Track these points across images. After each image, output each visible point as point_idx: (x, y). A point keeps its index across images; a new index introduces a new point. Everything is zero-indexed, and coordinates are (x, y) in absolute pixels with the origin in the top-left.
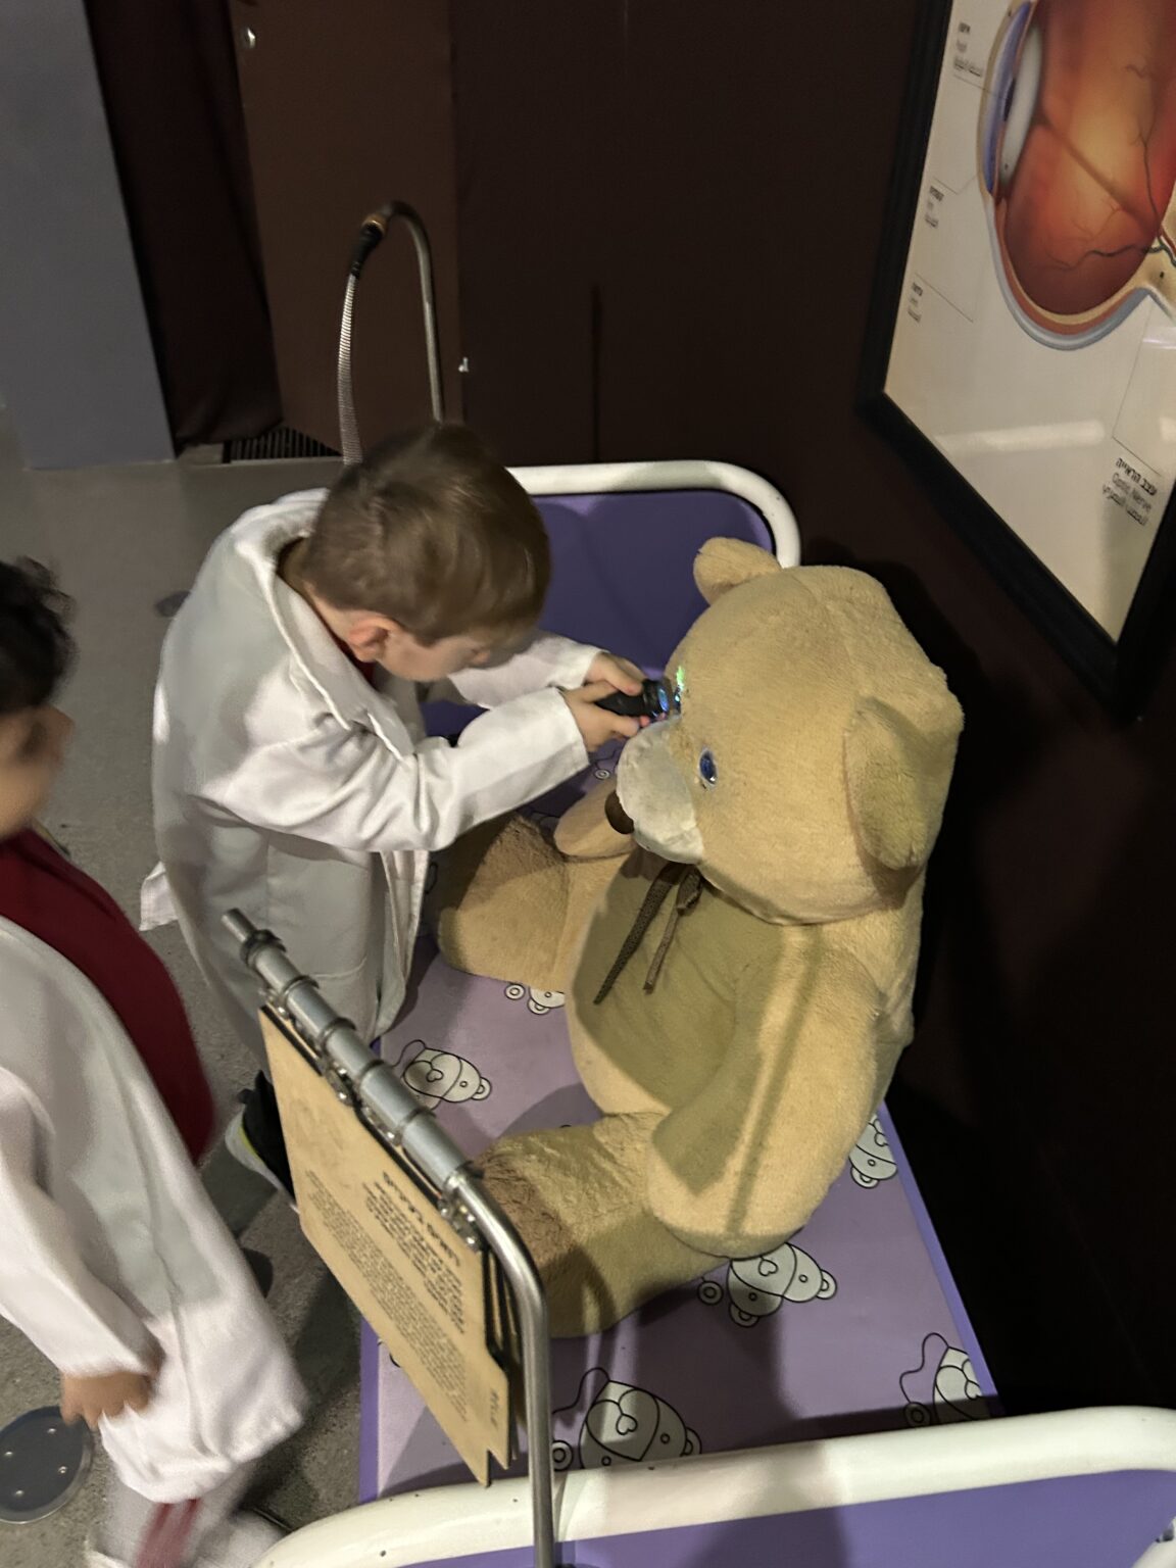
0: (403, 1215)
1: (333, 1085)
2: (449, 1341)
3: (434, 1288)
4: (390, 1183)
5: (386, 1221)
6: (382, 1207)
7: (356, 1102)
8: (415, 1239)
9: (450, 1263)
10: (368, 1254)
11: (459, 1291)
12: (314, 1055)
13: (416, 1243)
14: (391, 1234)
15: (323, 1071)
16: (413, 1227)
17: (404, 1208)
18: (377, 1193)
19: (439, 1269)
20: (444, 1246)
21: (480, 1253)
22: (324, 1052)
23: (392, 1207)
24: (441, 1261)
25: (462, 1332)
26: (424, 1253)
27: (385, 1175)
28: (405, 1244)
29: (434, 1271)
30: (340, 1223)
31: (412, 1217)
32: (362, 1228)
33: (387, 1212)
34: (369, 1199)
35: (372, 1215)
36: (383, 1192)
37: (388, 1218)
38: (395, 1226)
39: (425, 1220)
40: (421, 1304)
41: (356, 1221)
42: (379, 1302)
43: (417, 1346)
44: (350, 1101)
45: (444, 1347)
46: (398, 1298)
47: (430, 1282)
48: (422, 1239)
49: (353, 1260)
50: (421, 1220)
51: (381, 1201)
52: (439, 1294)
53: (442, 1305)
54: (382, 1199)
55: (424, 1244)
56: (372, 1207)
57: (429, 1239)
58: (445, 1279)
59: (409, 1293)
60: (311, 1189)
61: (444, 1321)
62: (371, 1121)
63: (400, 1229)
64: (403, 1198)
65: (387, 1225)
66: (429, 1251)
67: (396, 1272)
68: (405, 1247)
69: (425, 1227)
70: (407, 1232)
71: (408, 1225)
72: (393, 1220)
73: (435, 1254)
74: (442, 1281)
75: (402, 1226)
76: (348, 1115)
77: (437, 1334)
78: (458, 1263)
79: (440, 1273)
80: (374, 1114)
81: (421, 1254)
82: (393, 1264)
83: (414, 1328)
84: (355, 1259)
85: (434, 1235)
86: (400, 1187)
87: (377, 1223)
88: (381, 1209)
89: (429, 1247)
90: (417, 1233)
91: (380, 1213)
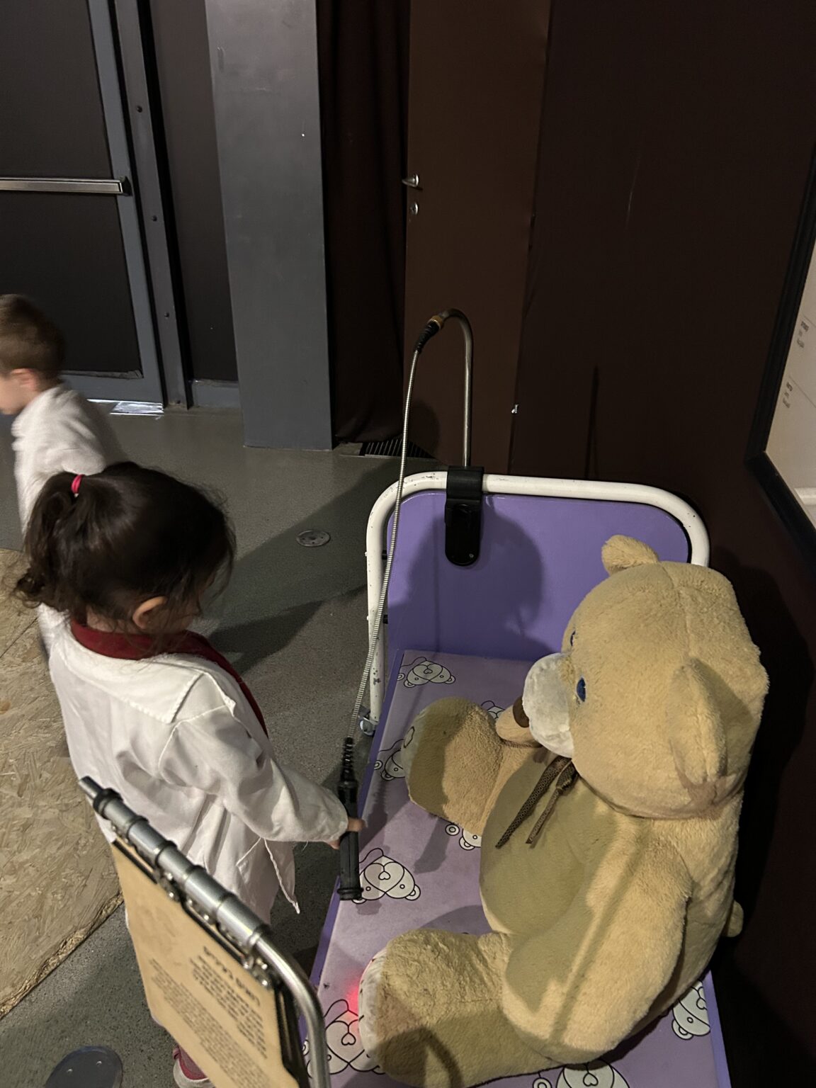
0: (219, 976)
1: (165, 889)
2: (258, 1067)
3: (244, 1027)
4: (208, 954)
5: (208, 984)
6: (204, 974)
7: (181, 896)
8: (229, 993)
9: (253, 1004)
10: (197, 1014)
11: (261, 1025)
12: (150, 869)
13: (228, 996)
14: (212, 994)
15: (157, 879)
16: (226, 983)
17: (219, 970)
18: (200, 964)
19: (247, 1012)
20: (248, 993)
21: (272, 992)
22: (157, 865)
23: (212, 973)
24: (247, 1005)
25: (265, 1057)
26: (235, 1002)
27: (205, 949)
28: (222, 999)
29: (243, 1014)
30: (176, 995)
31: (225, 976)
32: (191, 994)
33: (207, 977)
34: (195, 971)
35: (197, 983)
36: (204, 962)
37: (208, 981)
38: (214, 987)
39: (234, 977)
40: (236, 1043)
41: (187, 990)
42: (207, 1050)
43: (236, 1077)
44: (177, 898)
45: (254, 1073)
46: (220, 1043)
47: (241, 1024)
48: (233, 991)
49: (187, 1022)
50: (231, 977)
51: (202, 969)
52: (248, 1031)
53: (250, 1040)
54: (204, 968)
55: (234, 995)
56: (197, 976)
57: (237, 990)
58: (251, 1018)
59: (227, 1037)
60: (154, 973)
61: (253, 1051)
62: (192, 910)
63: (217, 987)
64: (218, 963)
65: (209, 987)
66: (238, 999)
67: (217, 1023)
68: (222, 1002)
69: (234, 981)
70: (222, 989)
71: (223, 983)
72: (212, 982)
73: (242, 1000)
74: (248, 1019)
75: (219, 986)
76: (176, 908)
77: (249, 1064)
78: (259, 1004)
79: (246, 1015)
80: (195, 903)
81: (233, 1004)
82: (215, 1017)
83: (233, 1063)
84: (187, 1021)
85: (241, 986)
86: (215, 955)
87: (202, 987)
88: (203, 975)
89: (238, 996)
90: (229, 987)
91: (203, 979)
